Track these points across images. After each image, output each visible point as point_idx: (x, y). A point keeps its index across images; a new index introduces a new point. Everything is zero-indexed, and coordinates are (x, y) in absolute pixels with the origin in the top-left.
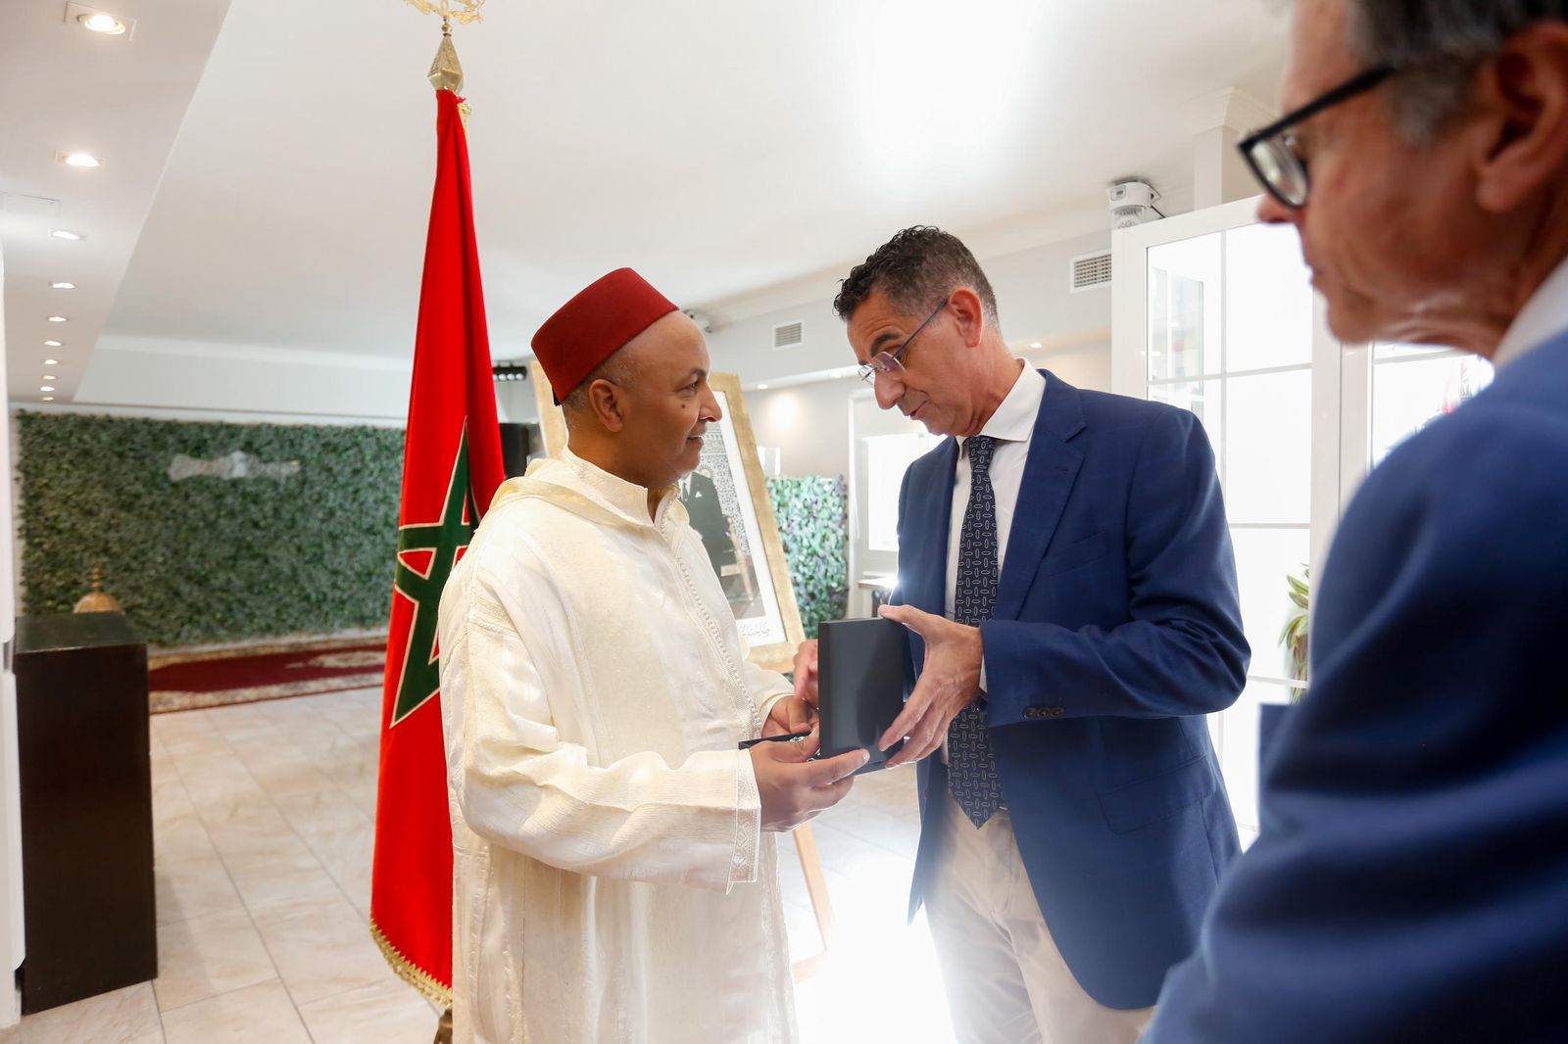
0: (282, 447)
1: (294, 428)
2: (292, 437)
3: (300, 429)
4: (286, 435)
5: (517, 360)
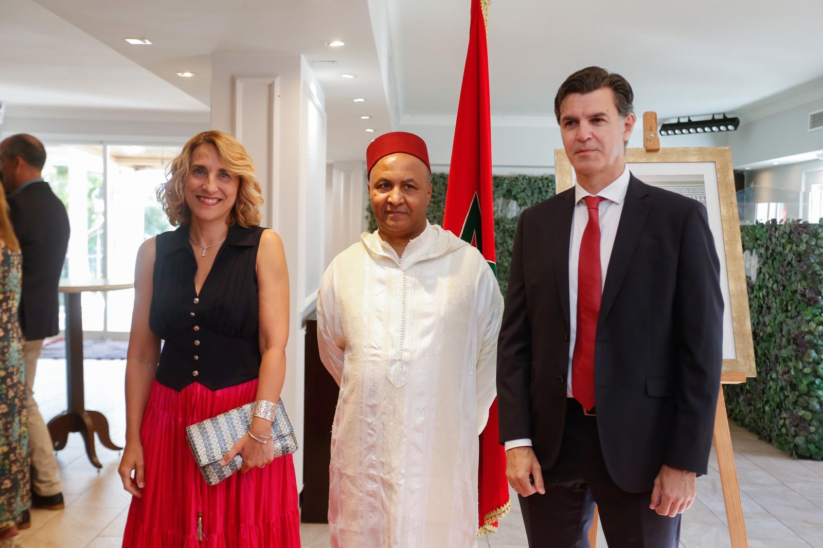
0: (533, 193)
1: (542, 179)
2: (541, 185)
3: (547, 178)
4: (536, 184)
5: (729, 113)
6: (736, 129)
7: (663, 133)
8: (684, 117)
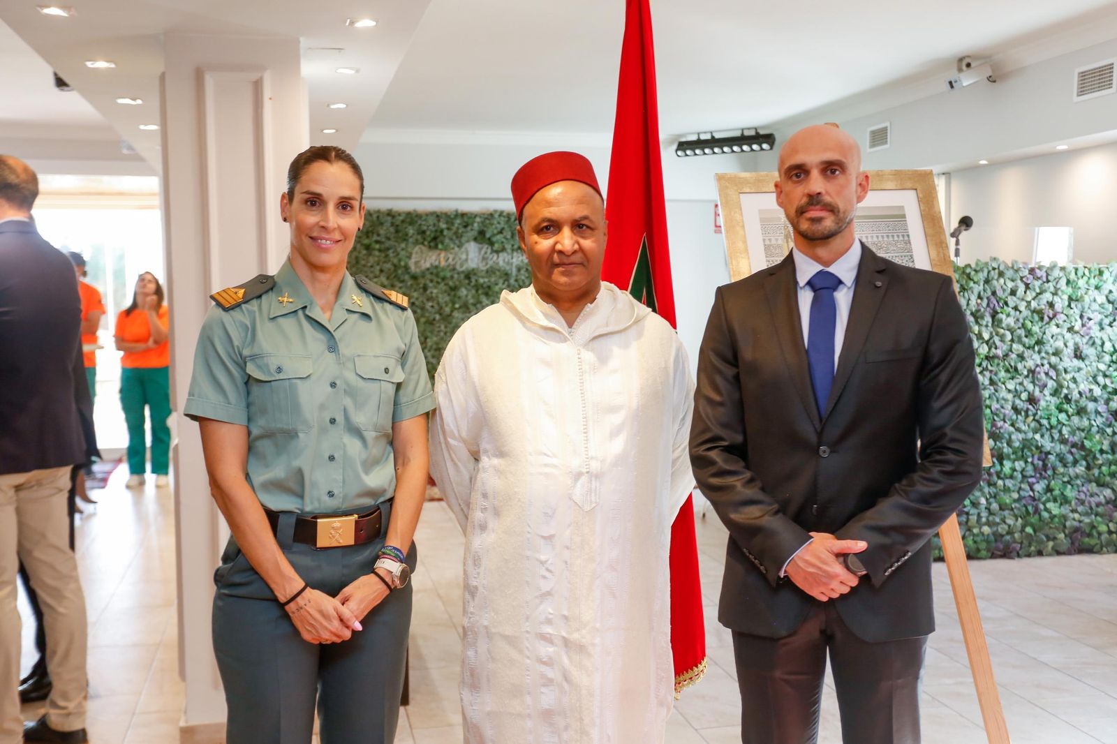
5: (763, 127)
6: (771, 148)
7: (680, 153)
8: (705, 133)
